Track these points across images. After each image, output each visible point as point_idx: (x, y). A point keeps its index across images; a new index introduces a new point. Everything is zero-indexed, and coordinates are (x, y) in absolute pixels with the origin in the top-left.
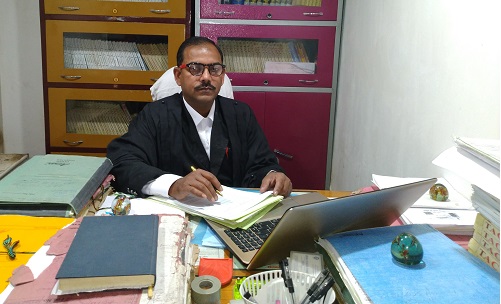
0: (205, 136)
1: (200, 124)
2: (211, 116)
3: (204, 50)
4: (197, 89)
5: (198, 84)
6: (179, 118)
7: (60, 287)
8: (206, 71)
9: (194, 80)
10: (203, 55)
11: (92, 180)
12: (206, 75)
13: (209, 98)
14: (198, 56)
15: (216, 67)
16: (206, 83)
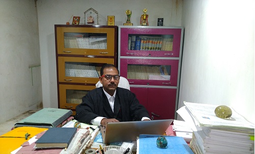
0: (112, 104)
1: (110, 99)
2: (114, 95)
3: (111, 70)
4: (109, 85)
5: (109, 83)
6: (102, 96)
7: (36, 146)
8: (113, 78)
9: (108, 82)
10: (111, 72)
11: (63, 117)
12: (113, 80)
13: (113, 89)
14: (109, 72)
15: (117, 76)
16: (112, 83)
